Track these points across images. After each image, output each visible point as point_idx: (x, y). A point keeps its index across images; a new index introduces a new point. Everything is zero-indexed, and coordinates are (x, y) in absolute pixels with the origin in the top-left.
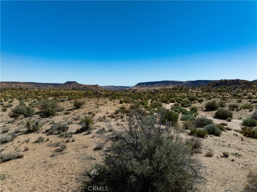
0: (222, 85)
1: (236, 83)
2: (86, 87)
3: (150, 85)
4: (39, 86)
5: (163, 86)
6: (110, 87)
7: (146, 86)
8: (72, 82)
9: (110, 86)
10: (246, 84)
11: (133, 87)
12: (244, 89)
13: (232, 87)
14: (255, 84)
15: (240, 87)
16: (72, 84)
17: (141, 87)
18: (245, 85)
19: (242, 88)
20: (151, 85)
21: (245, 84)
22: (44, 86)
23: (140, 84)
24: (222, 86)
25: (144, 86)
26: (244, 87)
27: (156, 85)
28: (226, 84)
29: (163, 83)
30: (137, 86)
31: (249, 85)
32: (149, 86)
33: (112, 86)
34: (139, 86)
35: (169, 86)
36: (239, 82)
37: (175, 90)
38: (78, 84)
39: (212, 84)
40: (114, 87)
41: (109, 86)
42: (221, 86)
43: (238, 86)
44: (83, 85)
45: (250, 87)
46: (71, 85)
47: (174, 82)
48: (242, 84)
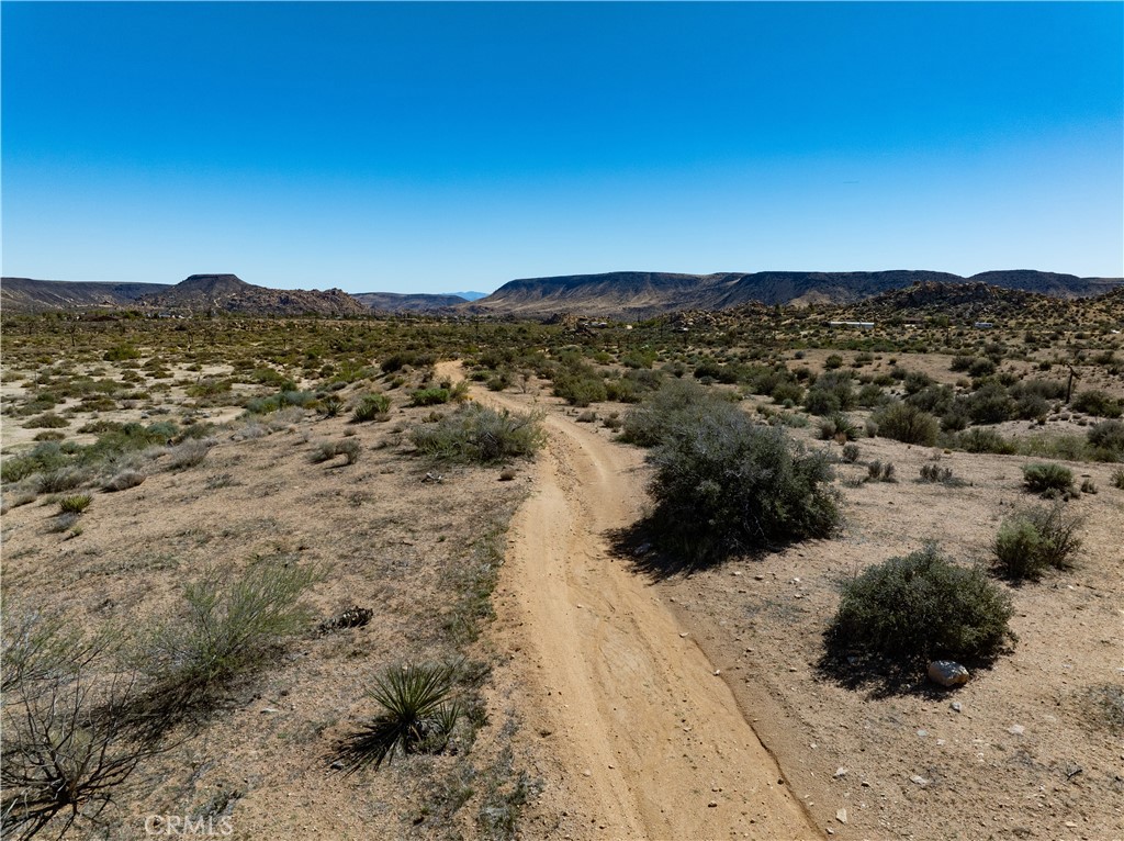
0: (930, 301)
1: (977, 297)
2: (292, 302)
3: (561, 289)
4: (51, 296)
5: (616, 294)
6: (372, 300)
7: (544, 294)
8: (216, 277)
9: (375, 294)
10: (1009, 300)
11: (485, 299)
12: (1005, 317)
13: (966, 309)
14: (1037, 301)
15: (992, 311)
16: (218, 286)
17: (522, 300)
18: (1004, 303)
19: (999, 314)
20: (563, 292)
21: (1004, 299)
22: (72, 294)
23: (514, 287)
24: (929, 306)
25: (534, 293)
26: (1004, 309)
27: (587, 289)
28: (944, 299)
29: (617, 280)
30: (502, 294)
31: (1018, 303)
32: (557, 294)
33: (383, 295)
34: (513, 296)
35: (641, 295)
36: (986, 292)
37: (754, 317)
38: (246, 286)
39: (890, 298)
40: (393, 297)
41: (371, 296)
42: (925, 304)
43: (985, 305)
44: (271, 292)
45: (1020, 309)
46: (214, 294)
47: (663, 280)
48: (996, 299)
